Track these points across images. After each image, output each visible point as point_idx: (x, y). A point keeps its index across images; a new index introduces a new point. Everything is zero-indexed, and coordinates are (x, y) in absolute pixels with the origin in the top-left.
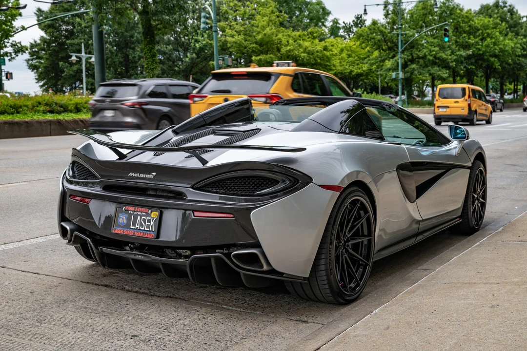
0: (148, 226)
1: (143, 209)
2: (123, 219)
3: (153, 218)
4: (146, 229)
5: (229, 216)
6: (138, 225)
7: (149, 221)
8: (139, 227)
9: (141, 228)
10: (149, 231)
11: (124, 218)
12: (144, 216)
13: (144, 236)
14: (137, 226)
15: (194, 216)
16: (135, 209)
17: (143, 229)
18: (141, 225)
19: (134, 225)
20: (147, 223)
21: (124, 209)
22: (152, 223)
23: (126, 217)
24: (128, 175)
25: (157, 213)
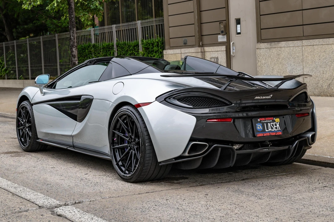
1: (270, 118)
2: (259, 127)
3: (278, 123)
4: (275, 130)
6: (270, 129)
7: (276, 125)
9: (273, 130)
10: (278, 131)
11: (260, 126)
12: (271, 122)
13: (276, 134)
14: (269, 130)
15: (297, 117)
16: (265, 119)
18: (272, 128)
19: (268, 129)
20: (275, 127)
21: (259, 120)
22: (278, 126)
23: (261, 125)
24: (255, 98)
25: (279, 119)
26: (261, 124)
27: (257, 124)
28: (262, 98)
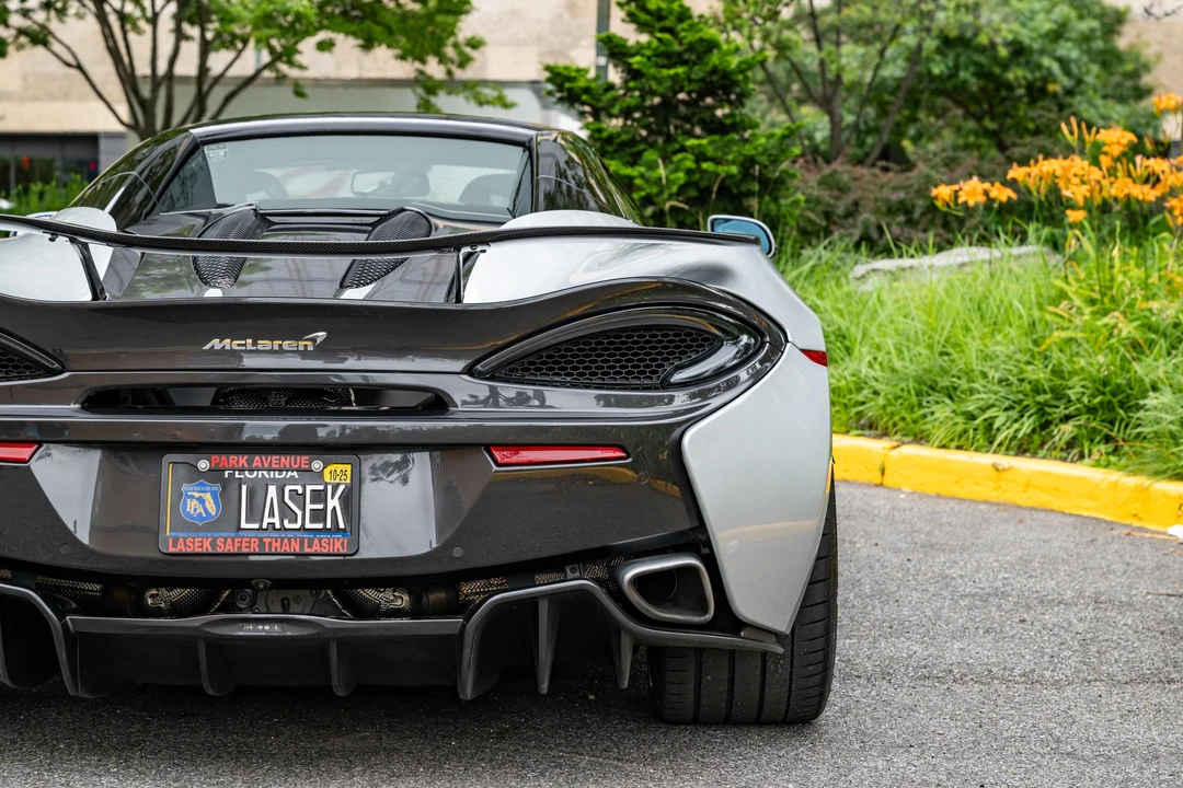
0: (318, 516)
1: (286, 460)
2: (201, 501)
3: (335, 487)
4: (308, 525)
5: (610, 454)
6: (272, 514)
7: (319, 496)
8: (276, 520)
9: (287, 525)
10: (325, 530)
11: (208, 497)
12: (293, 481)
13: (307, 550)
14: (267, 520)
15: (498, 465)
16: (250, 462)
17: (298, 526)
18: (286, 512)
19: (255, 513)
20: (309, 507)
21: (203, 465)
22: (333, 503)
23: (214, 495)
24: (207, 347)
25: (348, 467)
26: (217, 488)
27: (185, 487)
28: (250, 347)
